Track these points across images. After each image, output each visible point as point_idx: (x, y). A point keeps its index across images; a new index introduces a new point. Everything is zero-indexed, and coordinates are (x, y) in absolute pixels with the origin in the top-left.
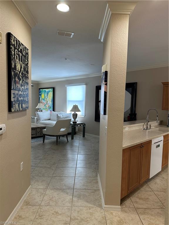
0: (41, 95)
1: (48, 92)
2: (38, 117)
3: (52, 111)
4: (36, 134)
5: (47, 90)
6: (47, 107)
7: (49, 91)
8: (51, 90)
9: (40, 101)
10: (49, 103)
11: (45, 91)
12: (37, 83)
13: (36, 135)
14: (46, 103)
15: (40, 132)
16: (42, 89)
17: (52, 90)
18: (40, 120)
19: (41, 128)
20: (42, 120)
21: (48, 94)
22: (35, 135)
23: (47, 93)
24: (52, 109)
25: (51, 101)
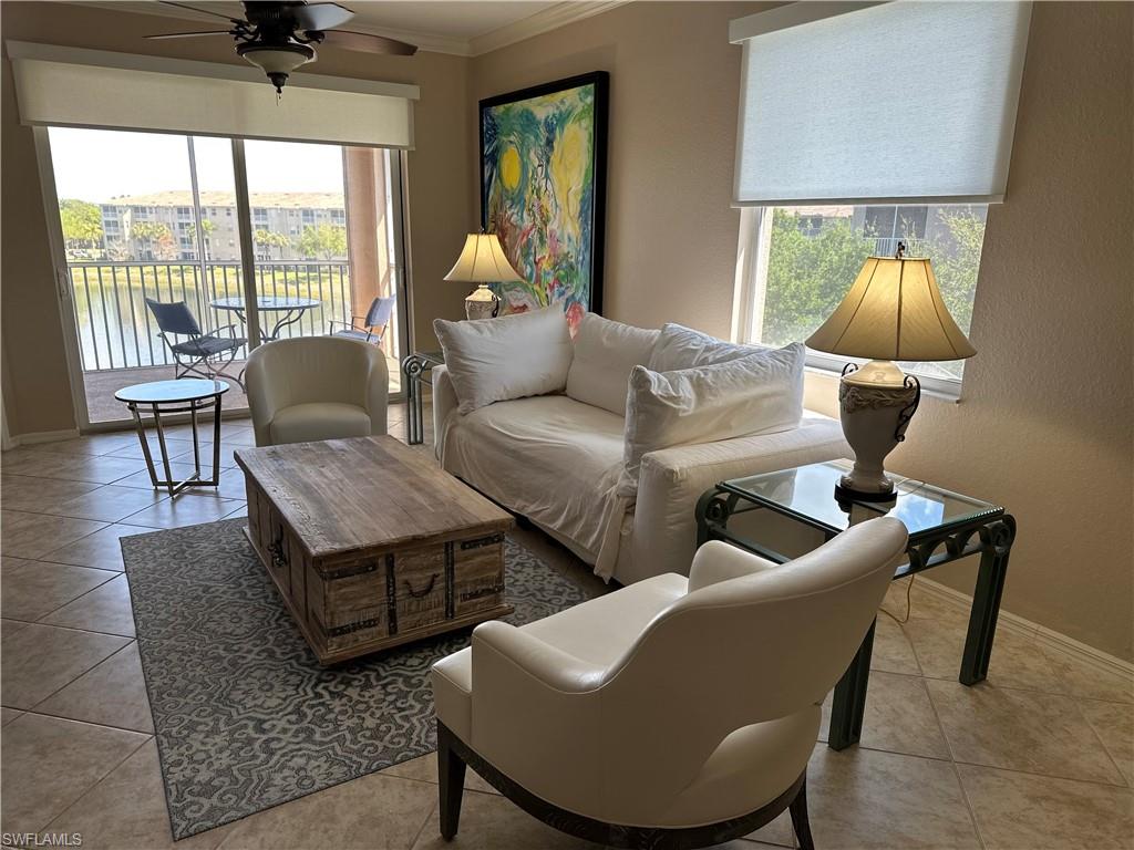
0: (494, 158)
1: (551, 129)
2: (455, 366)
3: (585, 306)
4: (392, 616)
5: (542, 108)
6: (545, 266)
7: (562, 119)
8: (579, 100)
9: (491, 210)
10: (562, 226)
11: (529, 120)
12: (463, 50)
13: (393, 631)
14: (534, 236)
15: (439, 585)
16: (501, 108)
17: (590, 100)
18: (471, 397)
19: (449, 546)
20: (488, 399)
21: (550, 143)
22: (383, 626)
23: (542, 131)
24: (580, 288)
25: (575, 206)
